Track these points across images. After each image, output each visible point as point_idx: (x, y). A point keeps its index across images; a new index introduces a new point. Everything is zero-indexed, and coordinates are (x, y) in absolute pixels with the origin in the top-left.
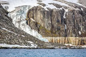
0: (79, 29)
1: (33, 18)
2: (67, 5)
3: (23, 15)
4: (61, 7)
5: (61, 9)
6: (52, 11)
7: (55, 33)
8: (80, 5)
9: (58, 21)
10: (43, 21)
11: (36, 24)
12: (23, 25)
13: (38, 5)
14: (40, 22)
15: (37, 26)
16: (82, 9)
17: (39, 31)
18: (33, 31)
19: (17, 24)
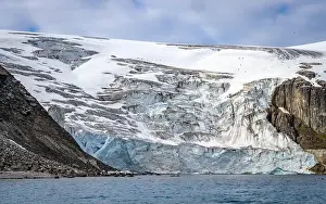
1: (285, 106)
3: (261, 100)
10: (307, 112)
11: (292, 120)
12: (259, 123)
14: (300, 114)
15: (292, 125)
17: (297, 135)
18: (280, 136)
19: (246, 121)
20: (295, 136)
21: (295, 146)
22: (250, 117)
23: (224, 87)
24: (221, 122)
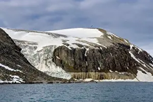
0: (99, 65)
1: (58, 56)
2: (88, 45)
3: (50, 53)
4: (83, 46)
5: (83, 48)
6: (74, 50)
7: (77, 69)
8: (100, 44)
9: (80, 59)
10: (67, 59)
11: (61, 61)
12: (50, 62)
13: (63, 45)
14: (64, 59)
15: (61, 63)
16: (101, 48)
18: (58, 67)
19: (45, 62)
20: (63, 67)
21: (63, 71)
22: (46, 60)
23: (35, 48)
24: (35, 62)
